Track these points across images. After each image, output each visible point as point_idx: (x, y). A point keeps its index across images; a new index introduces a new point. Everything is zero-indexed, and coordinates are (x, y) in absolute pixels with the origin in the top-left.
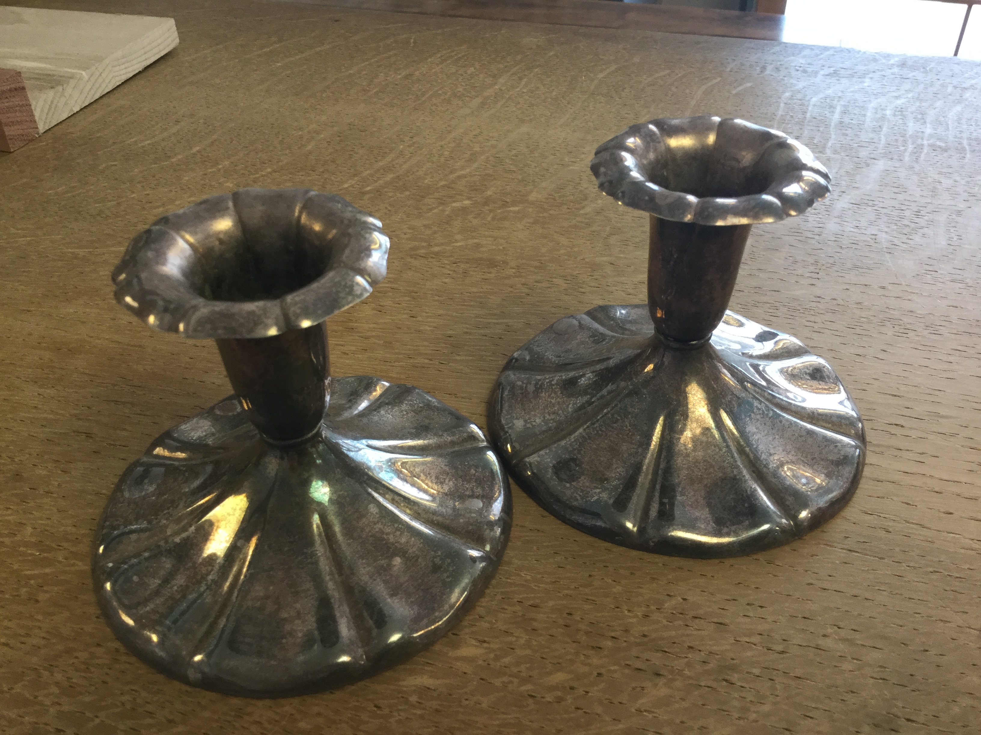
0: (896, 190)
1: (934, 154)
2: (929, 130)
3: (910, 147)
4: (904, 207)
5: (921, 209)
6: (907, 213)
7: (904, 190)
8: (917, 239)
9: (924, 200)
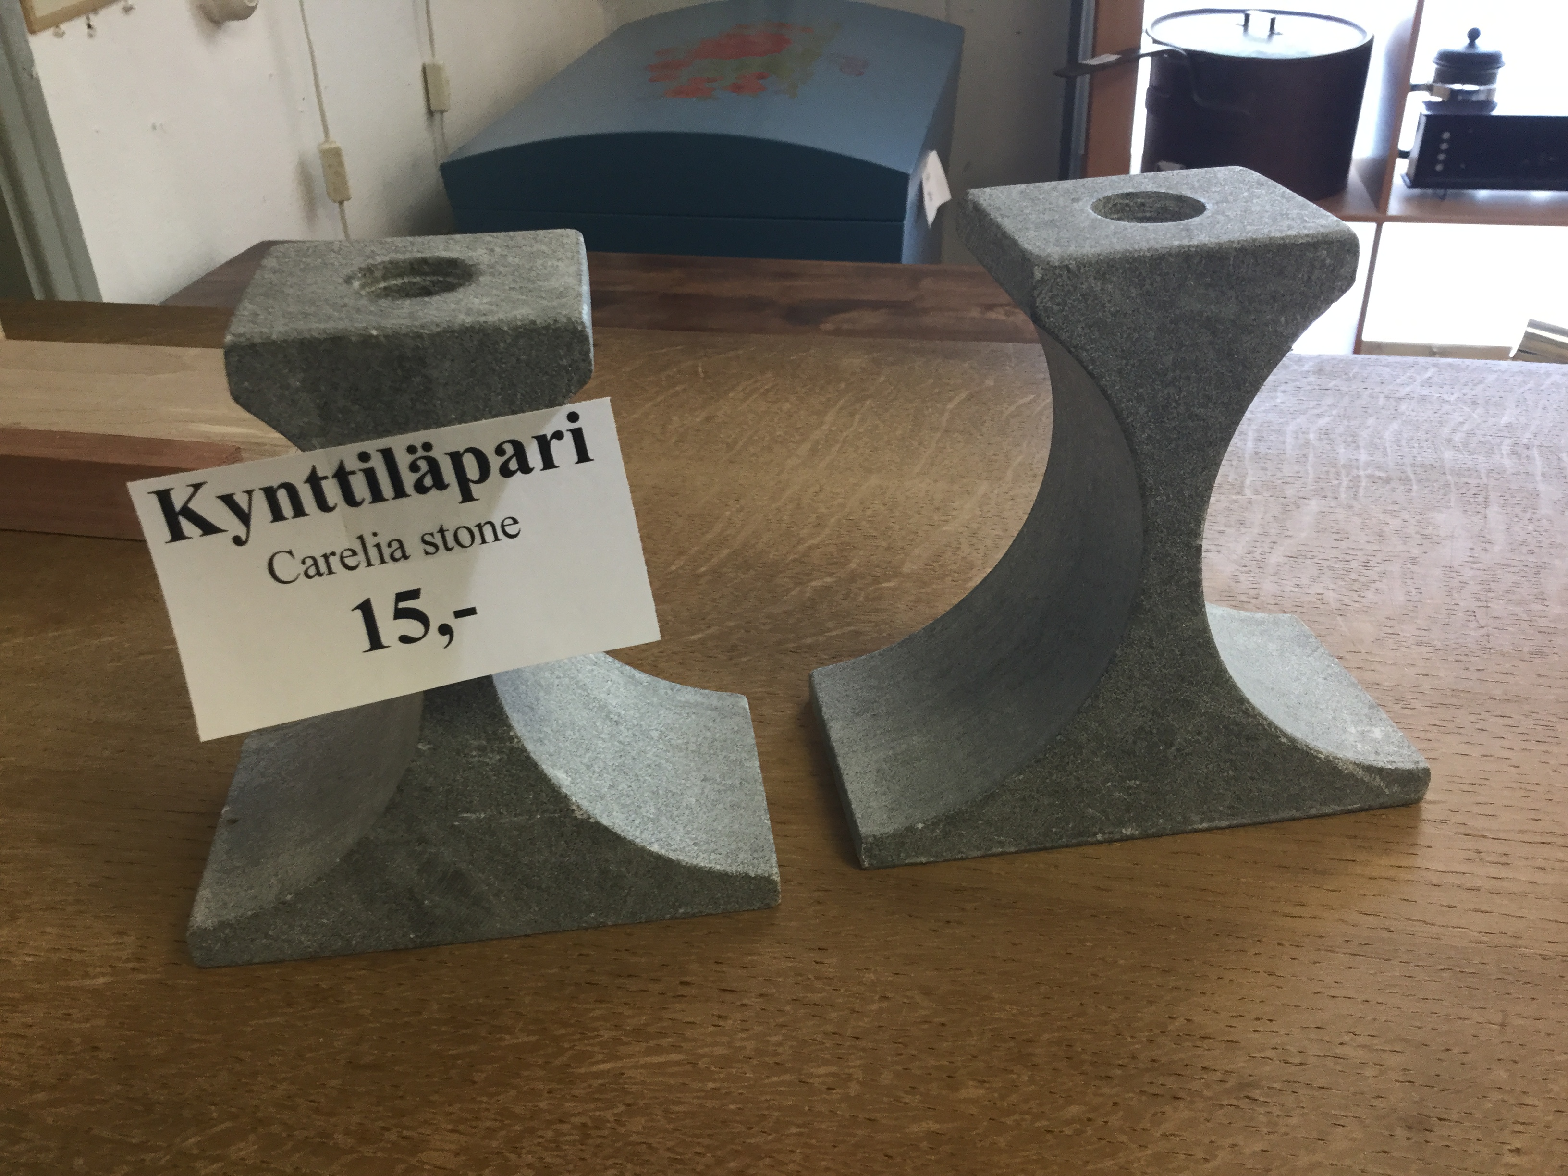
0: (1337, 537)
1: (1374, 488)
2: (1363, 457)
3: (1345, 481)
4: (1348, 558)
5: (1369, 558)
6: (1354, 564)
7: (1346, 536)
8: (1370, 595)
9: (1370, 548)
